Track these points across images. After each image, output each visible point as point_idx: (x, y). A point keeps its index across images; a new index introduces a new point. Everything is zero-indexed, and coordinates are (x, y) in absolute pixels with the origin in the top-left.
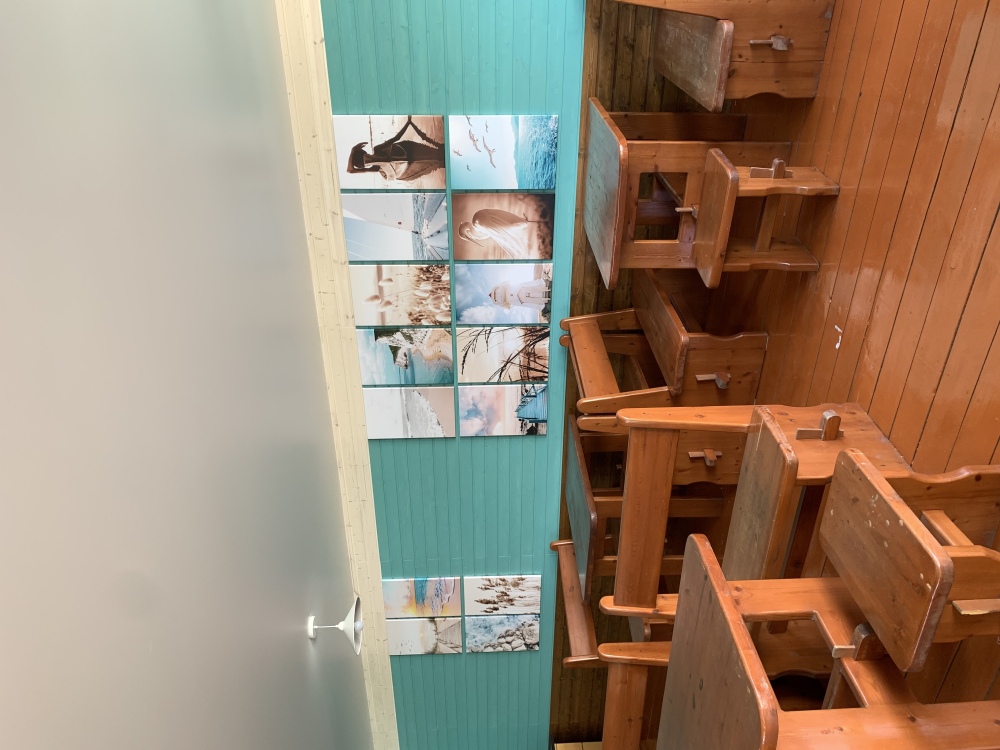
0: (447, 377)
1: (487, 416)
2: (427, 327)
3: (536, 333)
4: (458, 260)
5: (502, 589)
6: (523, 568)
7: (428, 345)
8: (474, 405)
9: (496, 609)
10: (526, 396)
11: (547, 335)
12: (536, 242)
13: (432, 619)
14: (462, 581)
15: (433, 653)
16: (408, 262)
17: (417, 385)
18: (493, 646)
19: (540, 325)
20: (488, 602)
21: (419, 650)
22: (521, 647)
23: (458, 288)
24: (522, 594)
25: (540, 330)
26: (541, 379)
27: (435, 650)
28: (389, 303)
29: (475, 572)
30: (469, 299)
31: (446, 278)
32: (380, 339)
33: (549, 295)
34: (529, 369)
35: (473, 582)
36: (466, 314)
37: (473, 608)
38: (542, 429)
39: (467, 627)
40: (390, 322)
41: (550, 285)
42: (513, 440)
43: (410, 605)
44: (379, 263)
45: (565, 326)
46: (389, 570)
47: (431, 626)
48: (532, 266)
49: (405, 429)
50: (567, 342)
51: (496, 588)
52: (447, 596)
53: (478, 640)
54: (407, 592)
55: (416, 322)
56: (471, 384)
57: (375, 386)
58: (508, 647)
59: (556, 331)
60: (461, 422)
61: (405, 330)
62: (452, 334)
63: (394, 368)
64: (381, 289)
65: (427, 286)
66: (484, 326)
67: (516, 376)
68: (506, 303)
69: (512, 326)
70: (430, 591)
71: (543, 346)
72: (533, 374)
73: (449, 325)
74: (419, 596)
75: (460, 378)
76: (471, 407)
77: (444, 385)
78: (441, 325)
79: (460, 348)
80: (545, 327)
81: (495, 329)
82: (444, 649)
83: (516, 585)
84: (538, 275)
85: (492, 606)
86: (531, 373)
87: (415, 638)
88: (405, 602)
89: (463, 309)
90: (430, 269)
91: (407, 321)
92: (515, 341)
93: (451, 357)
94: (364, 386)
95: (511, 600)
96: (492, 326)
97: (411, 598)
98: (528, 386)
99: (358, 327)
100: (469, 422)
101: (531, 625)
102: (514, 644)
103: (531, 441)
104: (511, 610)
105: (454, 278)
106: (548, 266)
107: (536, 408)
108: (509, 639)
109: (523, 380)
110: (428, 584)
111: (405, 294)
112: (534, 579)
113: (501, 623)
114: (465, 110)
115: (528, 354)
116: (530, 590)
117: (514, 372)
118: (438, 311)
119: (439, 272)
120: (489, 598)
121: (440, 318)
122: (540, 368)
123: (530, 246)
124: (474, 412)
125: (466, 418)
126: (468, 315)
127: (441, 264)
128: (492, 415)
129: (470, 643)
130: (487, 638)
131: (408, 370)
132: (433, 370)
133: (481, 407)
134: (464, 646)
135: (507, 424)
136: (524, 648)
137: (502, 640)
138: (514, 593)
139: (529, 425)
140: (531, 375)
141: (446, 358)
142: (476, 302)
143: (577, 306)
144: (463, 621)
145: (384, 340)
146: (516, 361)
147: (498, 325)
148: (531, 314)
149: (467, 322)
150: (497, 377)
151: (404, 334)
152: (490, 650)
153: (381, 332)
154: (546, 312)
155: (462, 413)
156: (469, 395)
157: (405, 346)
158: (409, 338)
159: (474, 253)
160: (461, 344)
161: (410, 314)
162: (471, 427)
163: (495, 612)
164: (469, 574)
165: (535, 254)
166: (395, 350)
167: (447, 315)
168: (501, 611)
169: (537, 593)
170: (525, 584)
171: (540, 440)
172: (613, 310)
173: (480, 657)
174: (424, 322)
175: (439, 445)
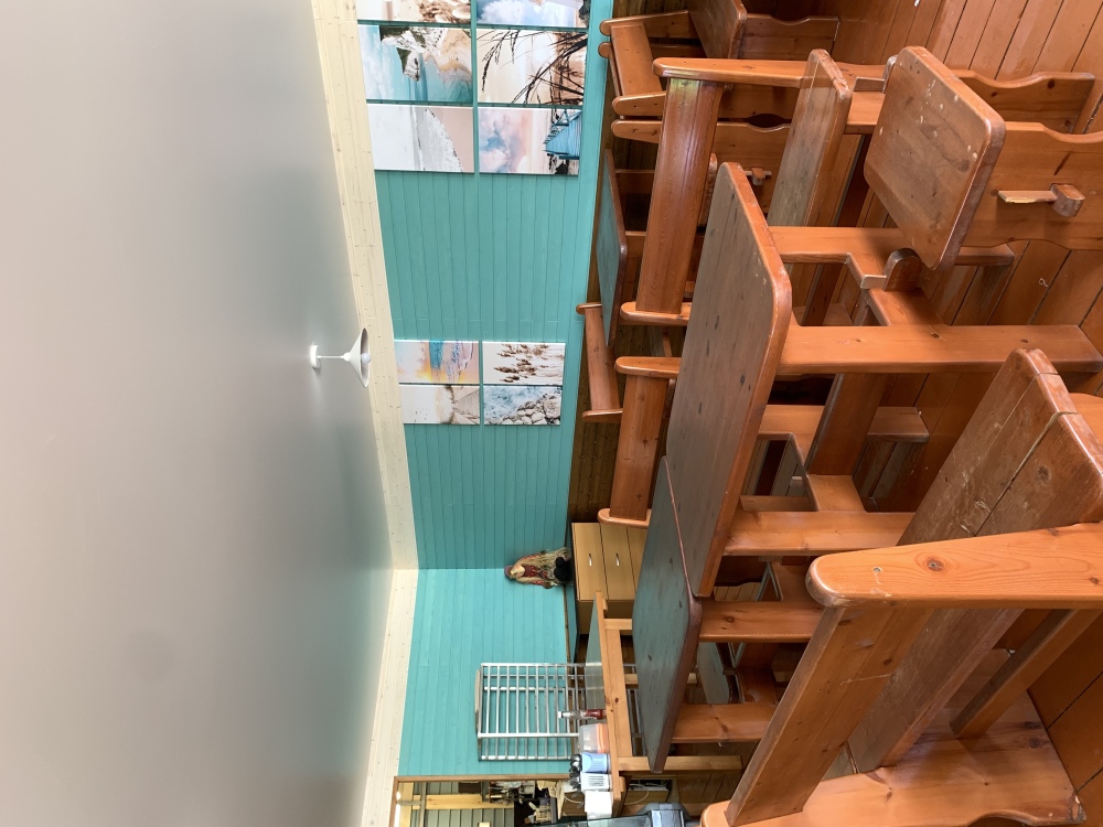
0: (465, 96)
1: (511, 147)
2: (442, 25)
3: (571, 40)
5: (523, 356)
6: (547, 334)
7: (442, 49)
8: (496, 132)
9: (517, 379)
10: (557, 123)
11: (584, 43)
13: (449, 386)
14: (480, 345)
15: (449, 424)
17: (429, 103)
18: (512, 419)
19: (576, 29)
20: (508, 371)
21: (434, 419)
24: (544, 363)
25: (576, 37)
26: (573, 103)
27: (451, 420)
29: (494, 337)
32: (386, 39)
34: (562, 88)
35: (493, 348)
36: (488, 9)
37: (492, 376)
38: (574, 168)
39: (486, 396)
40: (397, 18)
42: (541, 180)
43: (425, 369)
45: (606, 30)
46: (402, 329)
47: (447, 394)
49: (417, 162)
50: (608, 51)
51: (517, 356)
52: (464, 361)
53: (497, 411)
54: (421, 355)
55: (429, 21)
56: (493, 105)
57: (381, 102)
58: (528, 421)
59: (595, 37)
60: (481, 154)
61: (416, 29)
62: (471, 35)
63: (403, 78)
66: (509, 27)
67: (546, 98)
69: (543, 29)
70: (446, 355)
71: (579, 57)
72: (566, 95)
73: (467, 24)
74: (434, 361)
75: (481, 97)
76: (493, 135)
77: (461, 104)
78: (458, 23)
79: (481, 54)
80: (582, 32)
81: (523, 32)
82: (460, 419)
83: (538, 352)
85: (512, 375)
86: (563, 98)
87: (431, 406)
88: (419, 366)
91: (418, 17)
92: (544, 50)
93: (470, 68)
94: (369, 101)
95: (533, 370)
96: (519, 28)
97: (425, 361)
98: (560, 111)
99: (360, 22)
100: (490, 154)
101: (552, 398)
102: (535, 417)
103: (560, 182)
104: (532, 380)
107: (568, 141)
108: (529, 412)
109: (555, 103)
110: (444, 348)
112: (557, 348)
113: (521, 394)
115: (561, 69)
116: (553, 360)
117: (543, 91)
118: (455, 4)
120: (509, 366)
121: (457, 14)
122: (574, 88)
124: (496, 142)
125: (487, 148)
126: (491, 12)
128: (516, 147)
129: (488, 414)
130: (506, 410)
131: (420, 82)
132: (449, 83)
133: (504, 135)
134: (482, 417)
135: (534, 161)
136: (544, 422)
137: (522, 413)
138: (535, 362)
139: (559, 162)
141: (464, 69)
143: (622, 5)
144: (481, 391)
145: (390, 40)
146: (547, 77)
147: (526, 28)
148: (565, 15)
149: (490, 20)
150: (524, 96)
151: (414, 34)
152: (509, 422)
153: (389, 29)
154: (584, 12)
155: (482, 143)
156: (491, 117)
157: (416, 50)
158: (420, 39)
161: (422, 7)
162: (493, 161)
163: (515, 382)
164: (488, 338)
166: (404, 54)
167: (465, 11)
168: (522, 381)
169: (561, 363)
170: (547, 353)
171: (570, 182)
172: (662, 11)
173: (498, 429)
174: (438, 19)
175: (455, 182)
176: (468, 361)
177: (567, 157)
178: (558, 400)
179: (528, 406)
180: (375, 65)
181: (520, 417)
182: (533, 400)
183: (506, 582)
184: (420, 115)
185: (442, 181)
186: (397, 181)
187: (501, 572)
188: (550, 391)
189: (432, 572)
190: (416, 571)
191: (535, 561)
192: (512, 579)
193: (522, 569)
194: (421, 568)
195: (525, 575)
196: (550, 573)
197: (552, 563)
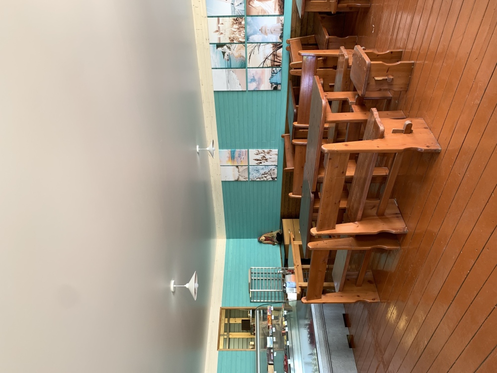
0: (243, 66)
1: (258, 81)
2: (236, 43)
3: (277, 46)
4: (248, 15)
5: (263, 155)
6: (272, 146)
7: (236, 51)
8: (253, 77)
9: (261, 163)
10: (273, 73)
11: (281, 47)
12: (278, 8)
13: (237, 166)
14: (248, 151)
15: (237, 181)
16: (229, 16)
17: (232, 68)
18: (260, 178)
19: (279, 42)
20: (258, 160)
21: (232, 179)
22: (270, 179)
23: (248, 27)
24: (271, 157)
25: (279, 45)
26: (278, 66)
27: (238, 179)
28: (222, 33)
29: (253, 148)
30: (252, 32)
31: (243, 23)
32: (218, 49)
33: (282, 30)
34: (275, 61)
35: (253, 152)
36: (250, 38)
37: (253, 162)
38: (279, 88)
39: (250, 170)
40: (222, 41)
41: (283, 25)
42: (268, 92)
43: (229, 160)
44: (218, 17)
45: (288, 42)
46: (222, 146)
47: (237, 169)
48: (276, 17)
49: (228, 87)
50: (289, 49)
51: (261, 154)
52: (243, 157)
53: (254, 176)
54: (228, 155)
55: (232, 42)
56: (252, 68)
57: (216, 68)
58: (265, 179)
59: (285, 45)
60: (249, 84)
61: (228, 45)
62: (245, 46)
63: (224, 61)
64: (219, 27)
65: (236, 26)
66: (257, 43)
67: (270, 65)
68: (266, 33)
69: (268, 43)
70: (236, 155)
71: (280, 51)
72: (276, 64)
73: (244, 43)
74: (232, 157)
75: (248, 65)
76: (252, 78)
77: (242, 68)
78: (241, 43)
79: (248, 52)
80: (281, 43)
82: (241, 179)
83: (268, 153)
84: (278, 22)
85: (259, 162)
87: (231, 174)
88: (227, 159)
89: (249, 36)
90: (237, 19)
91: (229, 41)
92: (269, 49)
93: (245, 56)
94: (212, 68)
95: (267, 159)
96: (260, 43)
97: (229, 157)
98: (274, 69)
99: (210, 44)
100: (251, 84)
101: (274, 170)
102: (268, 178)
103: (274, 93)
104: (266, 163)
105: (246, 23)
106: (282, 18)
107: (277, 79)
108: (266, 175)
109: (272, 66)
110: (236, 152)
111: (228, 29)
112: (275, 151)
113: (263, 169)
115: (274, 55)
116: (274, 156)
117: (269, 63)
118: (240, 37)
119: (240, 20)
120: (258, 158)
121: (241, 40)
122: (278, 61)
123: (275, 9)
124: (253, 80)
125: (250, 82)
126: (252, 39)
127: (241, 17)
128: (260, 82)
129: (251, 177)
130: (258, 175)
131: (229, 62)
132: (238, 62)
133: (256, 78)
134: (249, 178)
135: (266, 86)
136: (271, 179)
137: (263, 176)
138: (267, 156)
139: (274, 86)
140: (275, 64)
141: (243, 57)
142: (255, 33)
143: (293, 34)
144: (249, 168)
145: (220, 49)
146: (270, 58)
147: (263, 43)
148: (275, 38)
149: (251, 41)
150: (262, 65)
151: (227, 46)
152: (258, 180)
153: (219, 45)
154: (281, 37)
155: (249, 80)
156: (251, 72)
157: (228, 51)
158: (229, 48)
159: (254, 13)
160: (249, 51)
161: (230, 38)
162: (252, 86)
163: (261, 164)
164: (251, 148)
165: (277, 13)
166: (224, 53)
167: (244, 38)
168: (263, 164)
169: (276, 157)
170: (271, 154)
171: (279, 93)
172: (307, 35)
173: (255, 183)
175: (240, 94)
176: (244, 157)
177: (277, 84)
178: (276, 171)
179: (265, 173)
180: (215, 58)
181: (262, 178)
182: (267, 171)
183: (259, 243)
184: (228, 72)
185: (236, 94)
186: (221, 94)
187: (256, 240)
188: (273, 167)
189: (231, 240)
190: (225, 240)
191: (269, 235)
192: (260, 242)
193: (264, 238)
194: (227, 238)
195: (265, 240)
196: (275, 239)
197: (275, 235)
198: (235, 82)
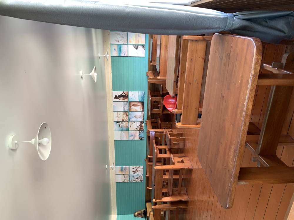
0: (128, 130)
3: (142, 123)
4: (130, 111)
5: (136, 169)
6: (140, 165)
7: (125, 124)
10: (140, 133)
11: (143, 123)
12: (142, 109)
13: (124, 175)
14: (129, 167)
15: (123, 182)
16: (122, 112)
17: (123, 131)
20: (134, 171)
21: (121, 181)
24: (140, 170)
26: (143, 130)
28: (119, 118)
29: (131, 165)
31: (128, 114)
33: (144, 117)
35: (131, 167)
36: (131, 119)
37: (131, 173)
38: (143, 139)
40: (119, 121)
41: (144, 115)
42: (138, 140)
44: (118, 112)
45: (146, 121)
46: (117, 165)
47: (123, 176)
48: (141, 112)
49: (121, 139)
50: (146, 124)
53: (132, 179)
54: (119, 169)
55: (123, 121)
57: (116, 131)
59: (145, 122)
62: (129, 123)
64: (118, 116)
65: (125, 115)
67: (139, 130)
68: (137, 118)
70: (123, 169)
71: (143, 125)
74: (122, 170)
75: (130, 130)
78: (127, 121)
82: (126, 181)
83: (139, 168)
84: (142, 114)
85: (134, 172)
86: (141, 129)
87: (120, 179)
88: (119, 171)
89: (130, 119)
90: (125, 113)
91: (122, 121)
92: (138, 124)
94: (114, 131)
98: (141, 131)
99: (114, 121)
102: (139, 180)
103: (141, 141)
104: (138, 173)
105: (129, 114)
106: (143, 112)
107: (142, 135)
108: (138, 179)
109: (140, 130)
110: (123, 168)
111: (122, 116)
112: (142, 167)
113: (136, 176)
114: (131, 91)
115: (141, 126)
117: (138, 129)
119: (127, 113)
121: (127, 120)
123: (141, 109)
124: (132, 136)
125: (131, 136)
126: (131, 120)
127: (127, 112)
128: (135, 136)
130: (134, 179)
132: (125, 128)
133: (133, 135)
134: (129, 181)
135: (137, 138)
137: (136, 179)
138: (138, 170)
143: (148, 118)
144: (129, 175)
145: (118, 124)
146: (139, 127)
148: (141, 120)
150: (136, 130)
152: (134, 181)
153: (118, 122)
154: (143, 119)
156: (131, 133)
158: (122, 123)
159: (132, 110)
160: (130, 124)
161: (122, 119)
162: (131, 138)
165: (141, 111)
166: (119, 125)
168: (136, 173)
169: (143, 170)
170: (140, 168)
171: (143, 140)
172: (153, 119)
173: (132, 183)
174: (124, 121)
175: (126, 141)
176: (127, 170)
177: (142, 137)
178: (142, 177)
179: (137, 178)
180: (116, 127)
181: (136, 180)
182: (138, 177)
184: (121, 133)
185: (124, 141)
186: (117, 142)
188: (141, 175)
189: (120, 215)
190: (116, 215)
191: (139, 212)
192: (135, 216)
193: (137, 214)
194: (117, 215)
196: (143, 214)
197: (143, 212)
198: (124, 136)
